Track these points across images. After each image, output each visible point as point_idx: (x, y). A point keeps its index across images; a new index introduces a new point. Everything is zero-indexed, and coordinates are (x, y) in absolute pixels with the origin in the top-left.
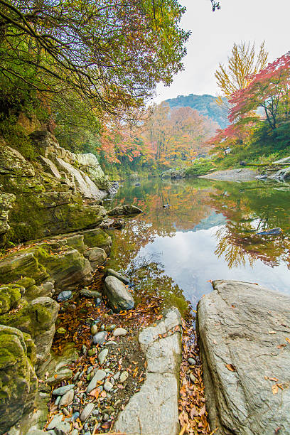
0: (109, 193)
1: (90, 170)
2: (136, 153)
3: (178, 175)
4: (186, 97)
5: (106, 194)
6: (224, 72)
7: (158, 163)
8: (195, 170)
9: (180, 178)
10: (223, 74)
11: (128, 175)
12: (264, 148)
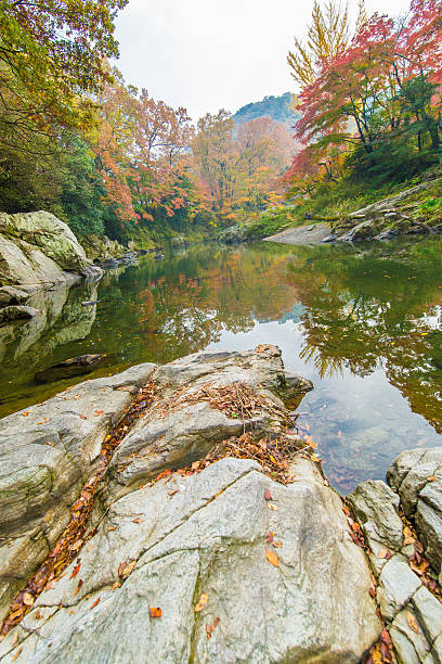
0: (84, 276)
1: (43, 240)
2: (178, 202)
3: (234, 236)
4: (279, 98)
5: (79, 277)
6: (302, 53)
7: (218, 216)
8: (260, 227)
9: (239, 241)
10: (302, 58)
11: (168, 238)
12: (355, 187)
